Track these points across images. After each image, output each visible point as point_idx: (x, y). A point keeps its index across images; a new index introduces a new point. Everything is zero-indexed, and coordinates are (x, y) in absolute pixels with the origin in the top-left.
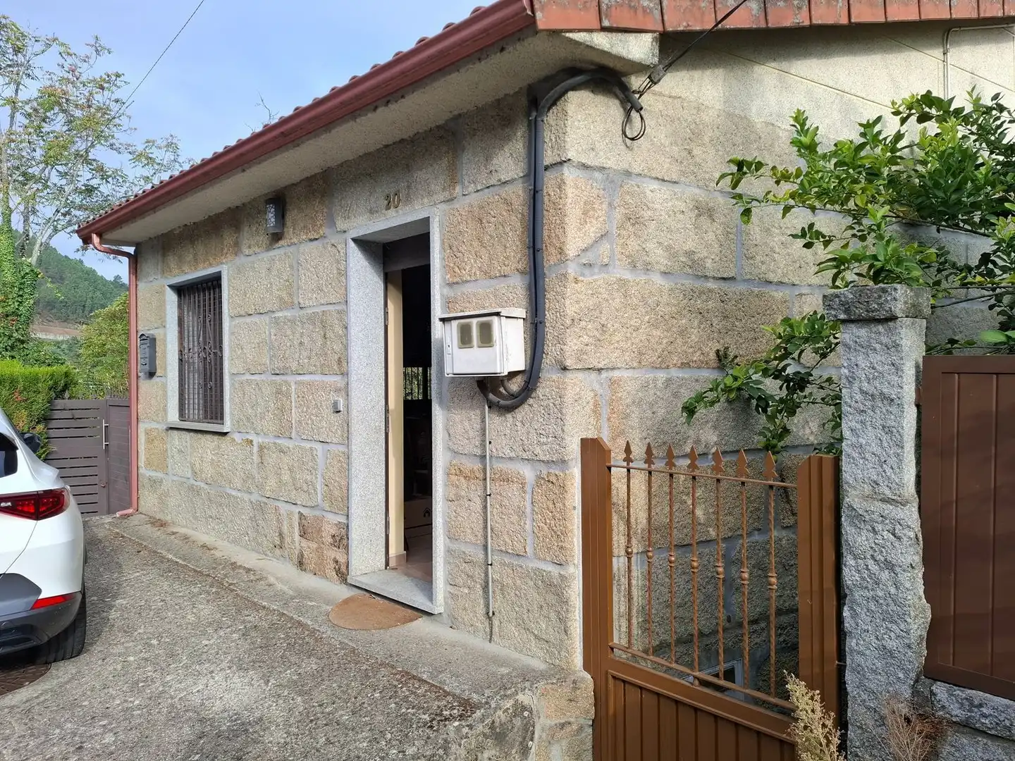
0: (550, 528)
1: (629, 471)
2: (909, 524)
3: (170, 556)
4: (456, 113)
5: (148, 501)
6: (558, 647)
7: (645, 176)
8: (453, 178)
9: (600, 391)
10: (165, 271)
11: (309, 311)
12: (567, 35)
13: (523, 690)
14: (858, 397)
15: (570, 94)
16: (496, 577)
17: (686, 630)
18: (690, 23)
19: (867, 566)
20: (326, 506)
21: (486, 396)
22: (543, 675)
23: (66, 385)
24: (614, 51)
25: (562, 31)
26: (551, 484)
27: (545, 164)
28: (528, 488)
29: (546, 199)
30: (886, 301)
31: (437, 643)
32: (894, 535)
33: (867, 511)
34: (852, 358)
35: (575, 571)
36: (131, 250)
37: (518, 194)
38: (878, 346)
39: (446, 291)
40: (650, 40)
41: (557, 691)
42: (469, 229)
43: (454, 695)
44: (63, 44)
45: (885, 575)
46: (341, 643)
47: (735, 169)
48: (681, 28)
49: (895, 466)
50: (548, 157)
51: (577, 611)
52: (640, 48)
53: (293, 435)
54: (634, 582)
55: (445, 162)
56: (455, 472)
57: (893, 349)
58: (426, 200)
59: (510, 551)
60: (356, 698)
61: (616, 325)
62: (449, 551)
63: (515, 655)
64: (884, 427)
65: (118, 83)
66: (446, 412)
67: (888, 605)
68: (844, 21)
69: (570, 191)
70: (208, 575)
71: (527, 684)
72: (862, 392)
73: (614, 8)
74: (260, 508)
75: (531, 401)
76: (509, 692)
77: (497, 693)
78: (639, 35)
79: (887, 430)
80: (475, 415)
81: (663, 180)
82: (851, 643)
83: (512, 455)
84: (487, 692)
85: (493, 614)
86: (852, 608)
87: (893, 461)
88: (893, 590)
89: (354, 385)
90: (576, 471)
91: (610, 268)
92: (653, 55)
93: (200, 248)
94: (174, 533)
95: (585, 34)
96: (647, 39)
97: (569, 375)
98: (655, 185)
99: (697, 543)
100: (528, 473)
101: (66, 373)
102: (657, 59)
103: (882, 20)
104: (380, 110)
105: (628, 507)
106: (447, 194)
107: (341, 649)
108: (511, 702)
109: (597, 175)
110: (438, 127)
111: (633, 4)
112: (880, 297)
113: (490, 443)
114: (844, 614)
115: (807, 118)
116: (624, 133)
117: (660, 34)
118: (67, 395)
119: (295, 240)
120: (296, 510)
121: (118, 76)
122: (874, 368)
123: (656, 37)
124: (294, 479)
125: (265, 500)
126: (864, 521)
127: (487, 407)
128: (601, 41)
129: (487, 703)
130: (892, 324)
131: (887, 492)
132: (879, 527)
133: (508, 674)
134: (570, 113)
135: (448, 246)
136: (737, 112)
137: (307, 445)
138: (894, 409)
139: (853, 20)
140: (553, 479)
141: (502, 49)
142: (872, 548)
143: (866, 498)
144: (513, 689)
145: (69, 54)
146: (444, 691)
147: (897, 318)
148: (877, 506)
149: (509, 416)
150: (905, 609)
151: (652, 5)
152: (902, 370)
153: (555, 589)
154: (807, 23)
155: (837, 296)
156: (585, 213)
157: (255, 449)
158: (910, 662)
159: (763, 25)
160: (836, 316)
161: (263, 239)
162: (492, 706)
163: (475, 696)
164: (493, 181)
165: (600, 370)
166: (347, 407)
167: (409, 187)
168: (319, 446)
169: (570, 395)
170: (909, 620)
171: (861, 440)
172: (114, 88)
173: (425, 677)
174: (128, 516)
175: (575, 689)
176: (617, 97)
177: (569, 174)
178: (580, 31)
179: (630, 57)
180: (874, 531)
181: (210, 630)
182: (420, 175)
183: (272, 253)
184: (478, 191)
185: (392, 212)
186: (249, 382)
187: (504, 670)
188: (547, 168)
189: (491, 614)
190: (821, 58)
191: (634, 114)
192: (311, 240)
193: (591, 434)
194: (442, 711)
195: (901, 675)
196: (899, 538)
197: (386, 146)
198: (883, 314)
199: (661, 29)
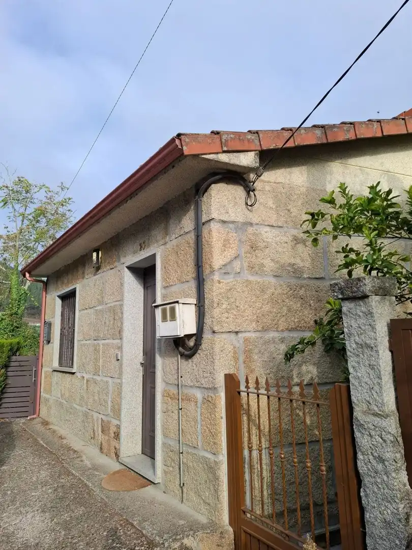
0: (209, 430)
1: (248, 394)
2: (390, 431)
3: (41, 442)
4: (167, 200)
5: (44, 411)
6: (214, 509)
7: (261, 224)
8: (167, 233)
9: (238, 345)
10: (57, 289)
11: (109, 305)
12: (203, 156)
13: (187, 536)
14: (354, 346)
15: (213, 186)
16: (185, 460)
17: (305, 501)
18: (277, 144)
19: (369, 460)
20: (112, 414)
21: (178, 349)
22: (204, 527)
23: (18, 349)
24: (232, 162)
25: (199, 155)
26: (209, 403)
27: (203, 222)
28: (199, 405)
29: (203, 240)
30: (360, 286)
31: (152, 502)
32: (382, 438)
33: (365, 422)
34: (349, 322)
35: (223, 458)
36: (45, 279)
37: (191, 238)
38: (361, 314)
39: (163, 291)
40: (253, 155)
41: (210, 538)
42: (172, 258)
43: (146, 537)
44: (47, 187)
45: (380, 467)
46: (101, 498)
47: (310, 217)
48: (272, 147)
49: (378, 392)
50: (204, 218)
51: (225, 485)
52: (248, 160)
53: (100, 374)
54: (264, 467)
55: (163, 225)
56: (166, 394)
57: (369, 316)
58: (156, 245)
59: (191, 445)
60: (93, 534)
61: (246, 306)
62: (164, 444)
63: (192, 512)
64: (370, 365)
65: (69, 202)
66: (163, 359)
67: (384, 489)
68: (379, 135)
69: (215, 234)
70: (54, 454)
71: (191, 533)
72: (356, 343)
73: (229, 141)
74: (86, 415)
75: (199, 351)
76: (178, 537)
77: (170, 537)
78: (246, 153)
79: (371, 367)
80: (174, 360)
81: (272, 226)
82: (367, 515)
83: (192, 384)
84: (166, 536)
85: (183, 484)
86: (365, 491)
87: (377, 388)
88: (385, 478)
89: (124, 345)
90: (222, 394)
91: (242, 274)
92: (256, 162)
93: (70, 276)
94: (50, 429)
95: (213, 155)
96: (252, 154)
97: (217, 336)
98: (268, 229)
99: (309, 442)
100: (199, 395)
101: (18, 342)
102: (258, 164)
103: (405, 132)
104: (128, 202)
105: (259, 418)
106: (163, 241)
107: (100, 502)
108: (179, 544)
109: (231, 225)
110: (161, 208)
111: (241, 138)
112: (357, 284)
113: (181, 377)
114: (361, 494)
115: (347, 187)
116: (247, 204)
117: (259, 152)
118: (18, 354)
119: (105, 270)
120: (101, 416)
121: (70, 199)
122: (360, 328)
123: (257, 153)
124: (100, 399)
125: (88, 411)
126: (365, 428)
127: (179, 356)
128: (224, 158)
129: (163, 544)
130: (366, 300)
131: (376, 409)
132: (373, 433)
133: (182, 525)
134: (213, 195)
135: (164, 268)
136: (318, 188)
137: (105, 379)
138: (373, 353)
139: (384, 134)
140: (210, 399)
141: (173, 167)
142: (371, 447)
143: (364, 413)
144: (181, 536)
145: (50, 191)
146: (143, 534)
147: (369, 296)
148: (370, 418)
149: (190, 360)
150: (394, 492)
151: (253, 138)
152: (375, 328)
153: (212, 469)
154: (354, 138)
155: (336, 284)
156: (224, 246)
157: (85, 382)
158: (402, 532)
159: (325, 141)
160: (337, 296)
161: (93, 270)
162: (166, 546)
163: (157, 538)
164: (182, 232)
165: (237, 333)
166: (121, 357)
167: (149, 239)
168: (110, 380)
169: (217, 348)
170: (397, 501)
171: (358, 374)
172: (68, 205)
173: (135, 523)
174: (33, 419)
175: (222, 538)
176: (241, 185)
177: (214, 226)
178: (210, 154)
179: (241, 164)
180: (371, 436)
181: (39, 487)
182: (154, 233)
183: (97, 276)
184: (176, 238)
185: (142, 252)
186: (84, 345)
187: (182, 522)
188: (203, 224)
189: (182, 485)
190: (372, 155)
191: (252, 193)
192: (111, 269)
193: (232, 371)
194: (135, 547)
195: (397, 542)
196: (385, 441)
197: (140, 219)
198: (360, 294)
199: (259, 149)
